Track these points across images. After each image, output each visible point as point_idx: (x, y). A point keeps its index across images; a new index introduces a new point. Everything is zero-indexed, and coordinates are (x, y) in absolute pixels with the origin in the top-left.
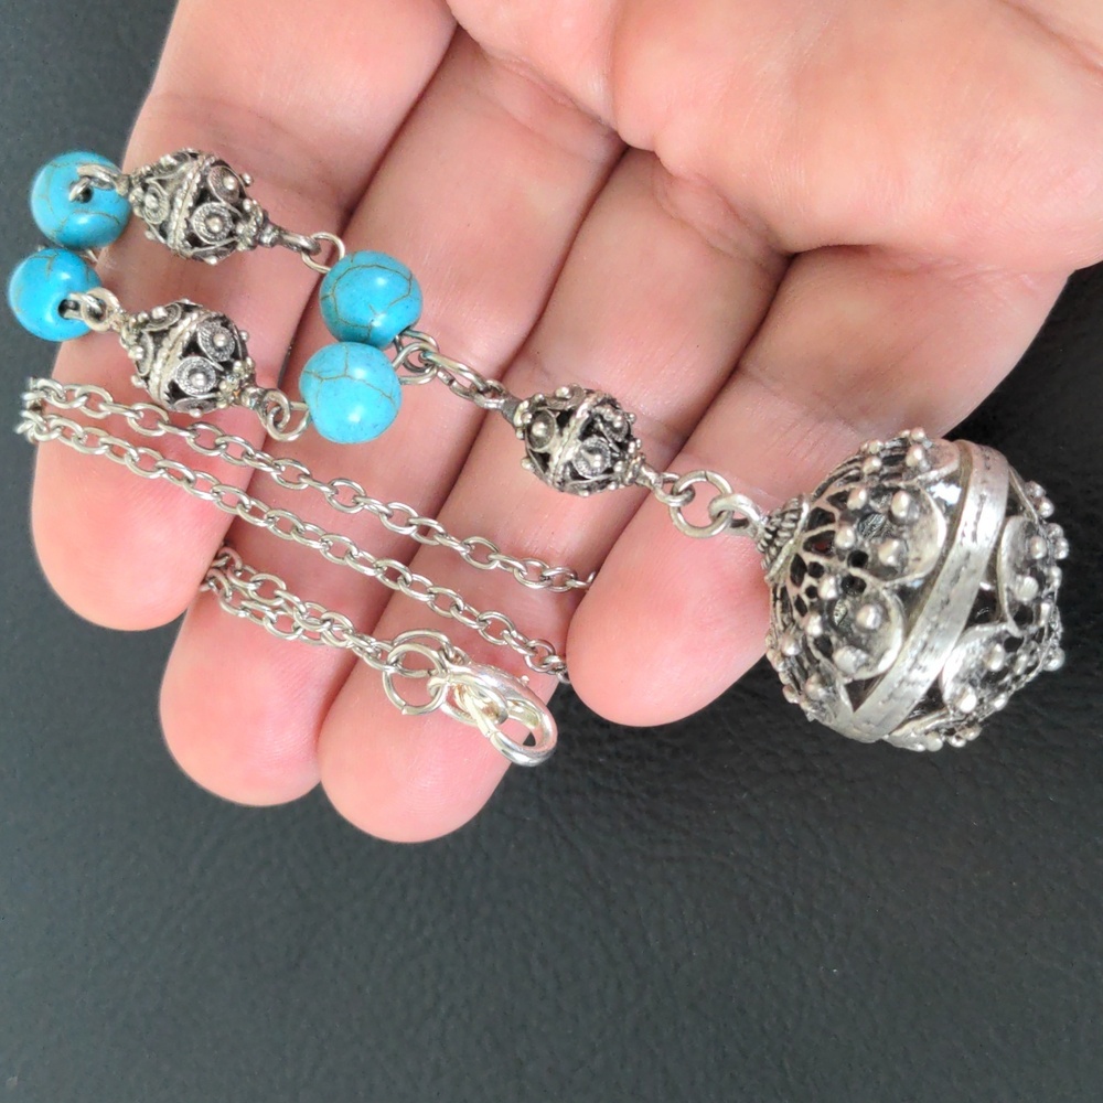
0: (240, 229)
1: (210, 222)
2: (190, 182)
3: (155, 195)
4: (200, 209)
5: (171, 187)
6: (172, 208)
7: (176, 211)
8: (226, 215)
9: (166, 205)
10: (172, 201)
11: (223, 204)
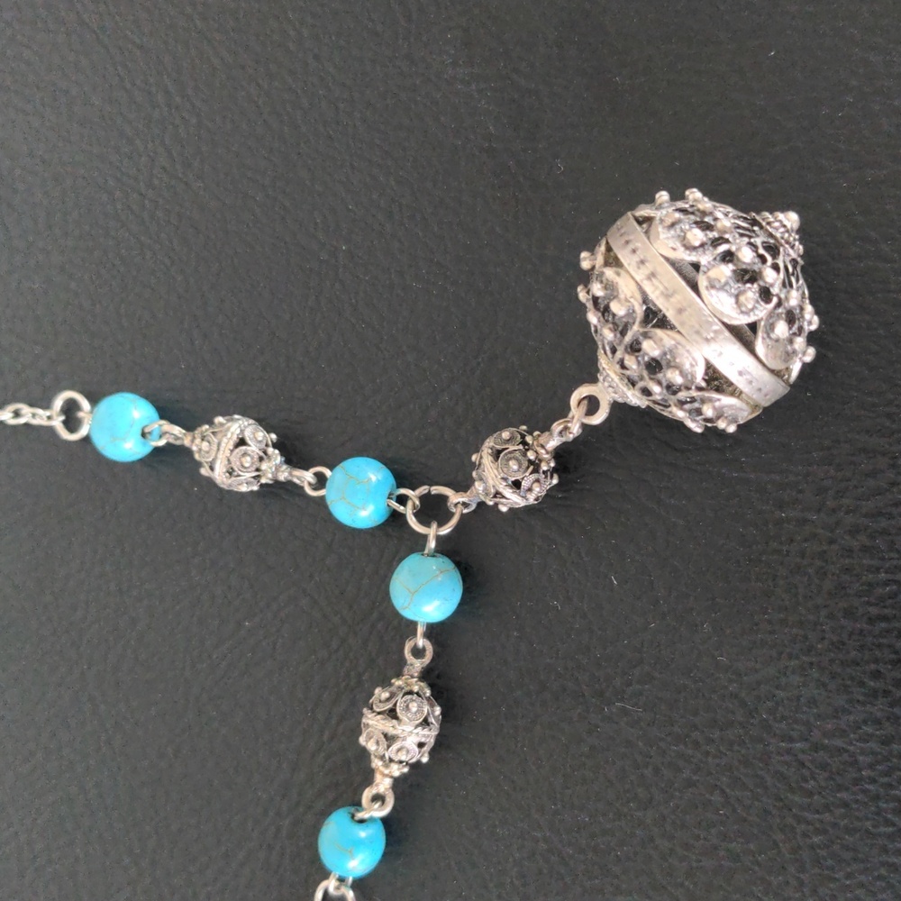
0: (264, 466)
1: (243, 460)
2: (232, 434)
3: (209, 442)
4: (237, 450)
5: (219, 436)
6: (218, 449)
7: (221, 452)
8: (256, 456)
9: (215, 447)
10: (219, 445)
11: (253, 448)
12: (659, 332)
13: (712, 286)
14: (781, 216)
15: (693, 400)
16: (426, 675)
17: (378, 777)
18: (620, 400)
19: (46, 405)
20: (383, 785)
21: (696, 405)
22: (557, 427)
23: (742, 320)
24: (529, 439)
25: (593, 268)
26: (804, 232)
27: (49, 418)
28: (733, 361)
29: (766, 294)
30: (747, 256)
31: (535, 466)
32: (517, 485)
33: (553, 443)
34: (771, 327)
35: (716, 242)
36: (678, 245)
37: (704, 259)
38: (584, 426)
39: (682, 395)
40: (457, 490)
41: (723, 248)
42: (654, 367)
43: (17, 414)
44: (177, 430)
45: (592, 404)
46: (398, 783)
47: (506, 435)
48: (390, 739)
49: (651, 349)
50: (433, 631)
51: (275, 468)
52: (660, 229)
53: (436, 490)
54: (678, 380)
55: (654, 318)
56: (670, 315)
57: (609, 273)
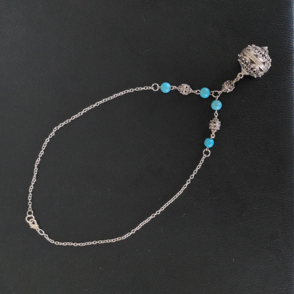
2: (185, 86)
3: (182, 88)
4: (186, 89)
6: (184, 89)
11: (188, 88)
12: (253, 64)
13: (259, 57)
14: (265, 47)
15: (257, 73)
16: (218, 117)
17: (213, 132)
18: (245, 74)
19: (151, 86)
20: (213, 133)
21: (257, 74)
22: (235, 79)
23: (263, 61)
24: (231, 82)
25: (241, 56)
26: (268, 49)
27: (151, 88)
28: (262, 67)
29: (266, 58)
30: (263, 53)
31: (232, 85)
32: (230, 88)
33: (235, 82)
34: (267, 62)
35: (259, 52)
36: (254, 52)
37: (258, 54)
38: (240, 79)
39: (256, 72)
40: (219, 91)
41: (260, 52)
42: (252, 69)
43: (146, 88)
44: (175, 87)
45: (241, 75)
46: (216, 133)
47: (228, 81)
48: (215, 126)
49: (252, 66)
50: (218, 111)
51: (191, 91)
52: (251, 50)
53: (216, 91)
54: (256, 70)
55: (252, 62)
56: (254, 62)
57: (245, 57)
